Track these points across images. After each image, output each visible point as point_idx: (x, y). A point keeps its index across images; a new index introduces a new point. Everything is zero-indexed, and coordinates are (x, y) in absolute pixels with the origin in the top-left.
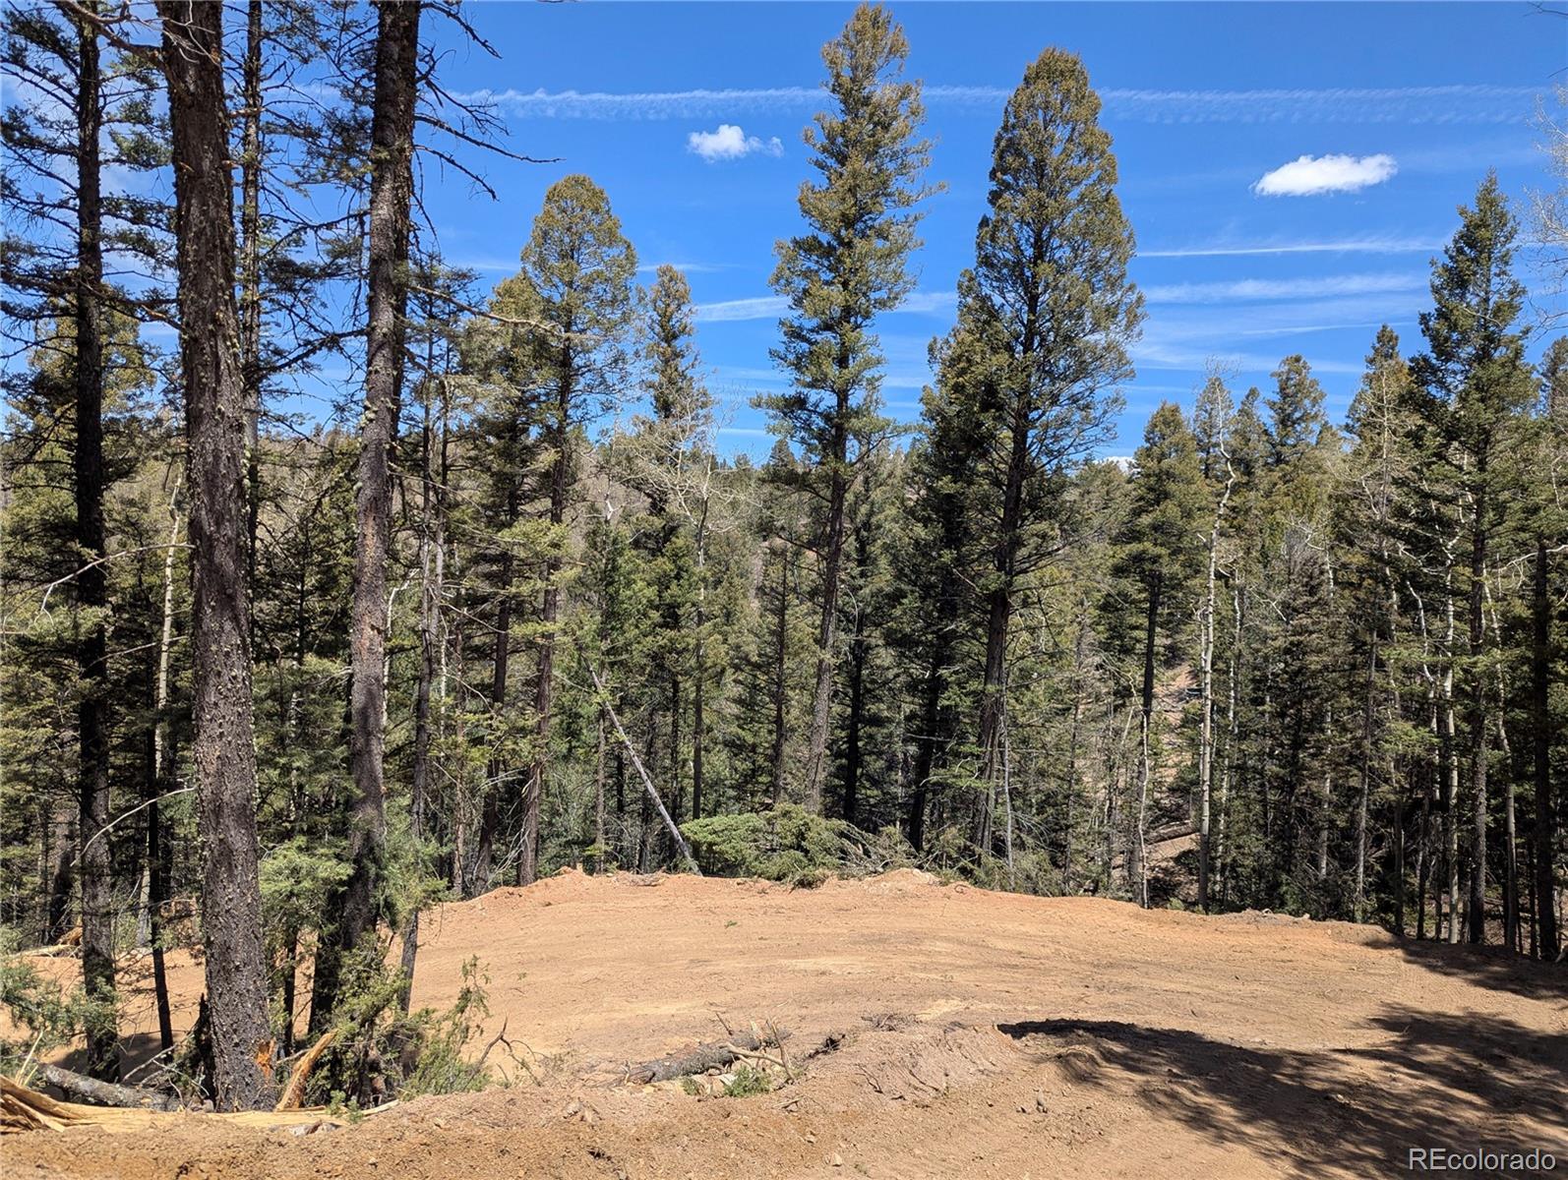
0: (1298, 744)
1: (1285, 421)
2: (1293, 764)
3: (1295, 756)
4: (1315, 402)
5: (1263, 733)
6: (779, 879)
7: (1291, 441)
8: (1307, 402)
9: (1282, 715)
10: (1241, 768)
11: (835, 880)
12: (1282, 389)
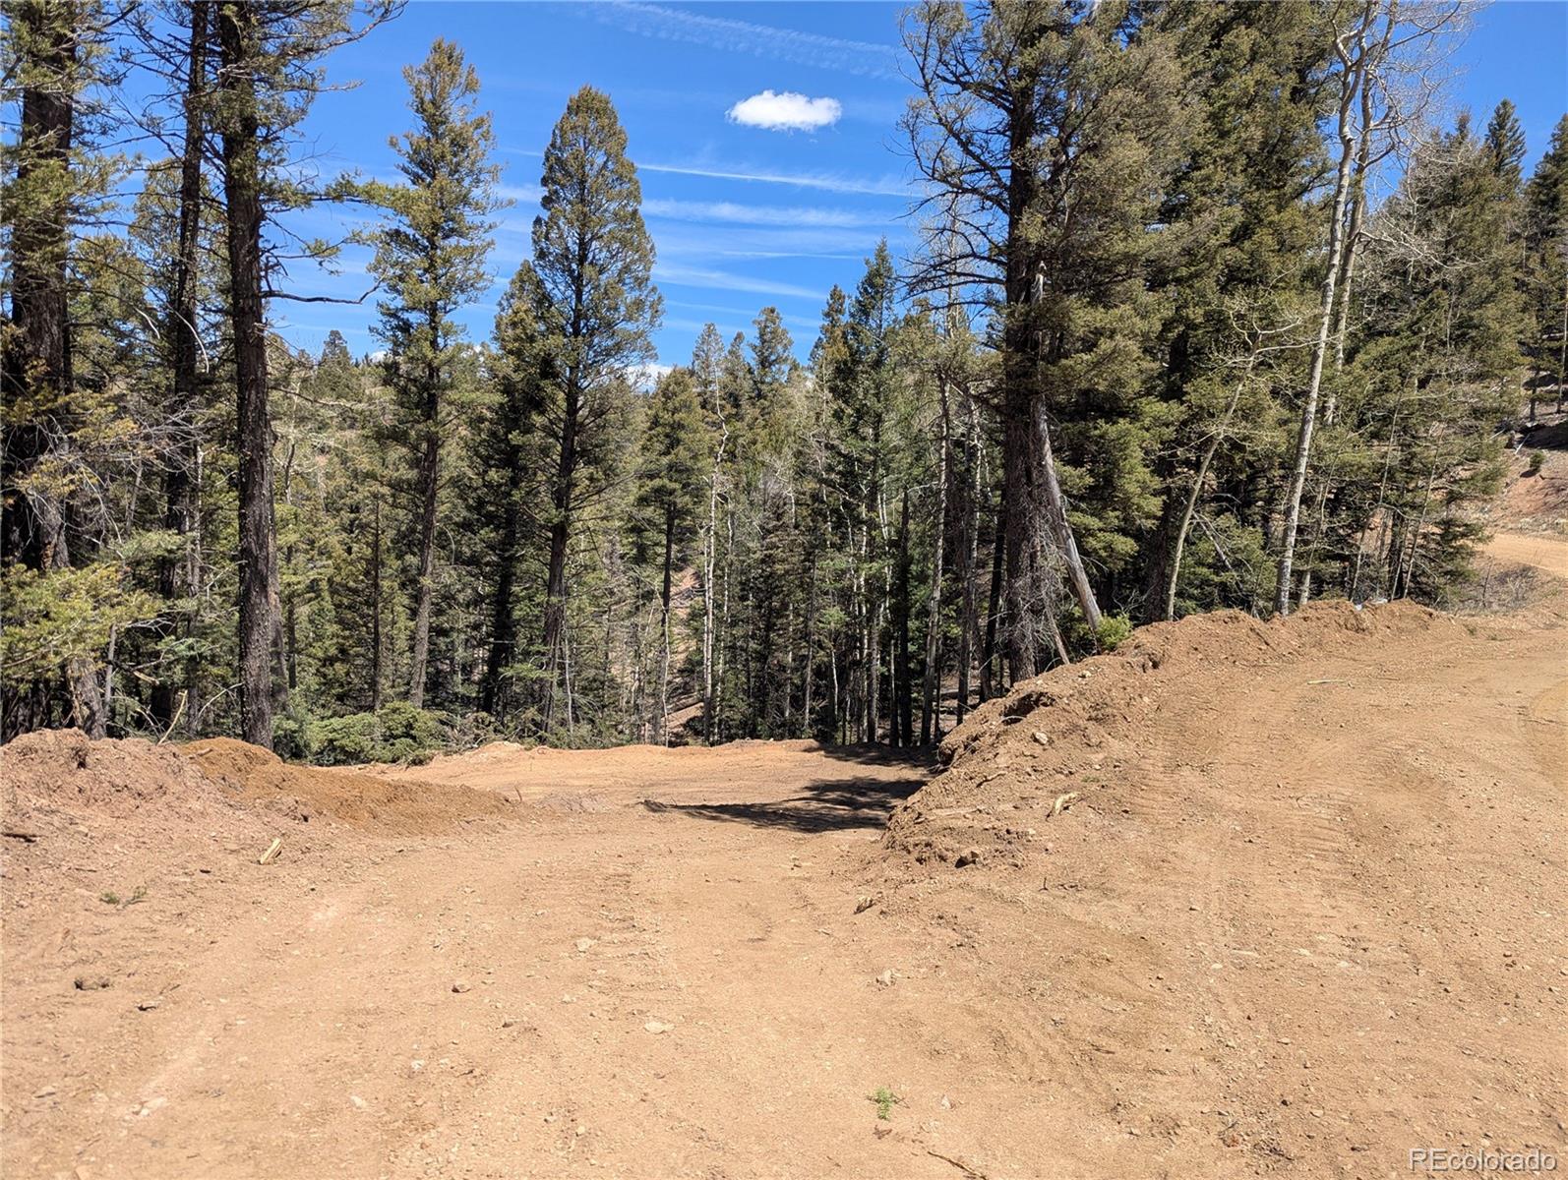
0: (769, 627)
1: (765, 363)
2: (766, 642)
3: (768, 636)
4: (785, 348)
5: (746, 621)
6: (394, 761)
7: (768, 379)
8: (780, 348)
9: (760, 607)
10: (732, 648)
11: (442, 757)
12: (762, 335)
